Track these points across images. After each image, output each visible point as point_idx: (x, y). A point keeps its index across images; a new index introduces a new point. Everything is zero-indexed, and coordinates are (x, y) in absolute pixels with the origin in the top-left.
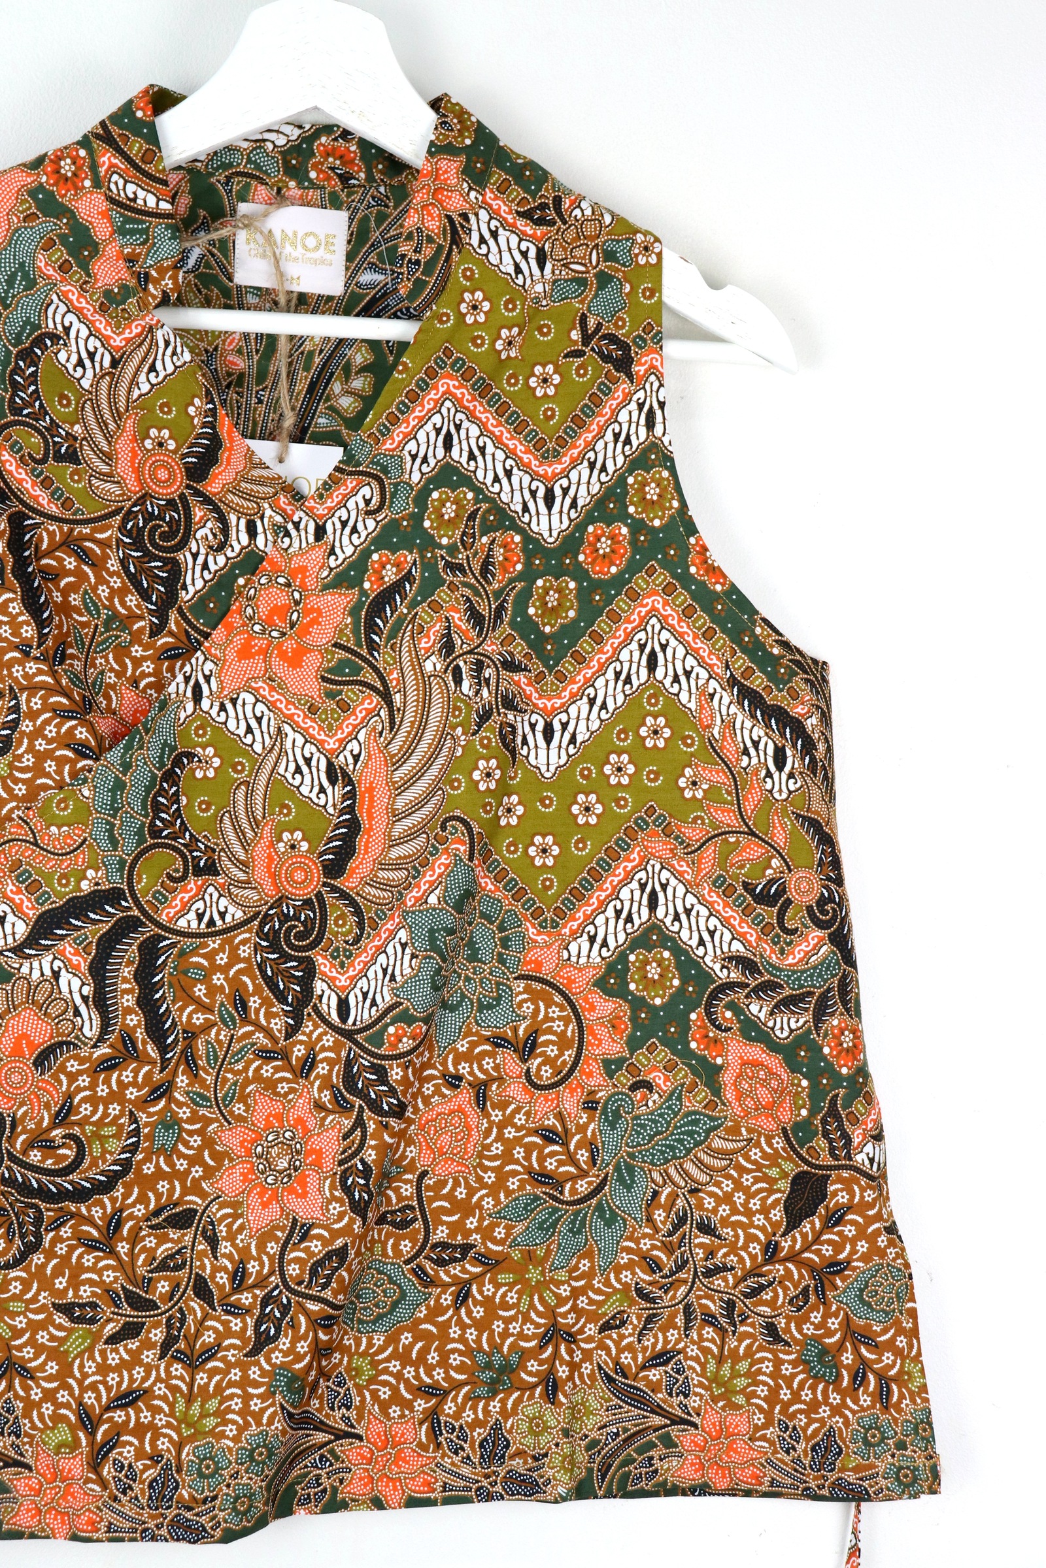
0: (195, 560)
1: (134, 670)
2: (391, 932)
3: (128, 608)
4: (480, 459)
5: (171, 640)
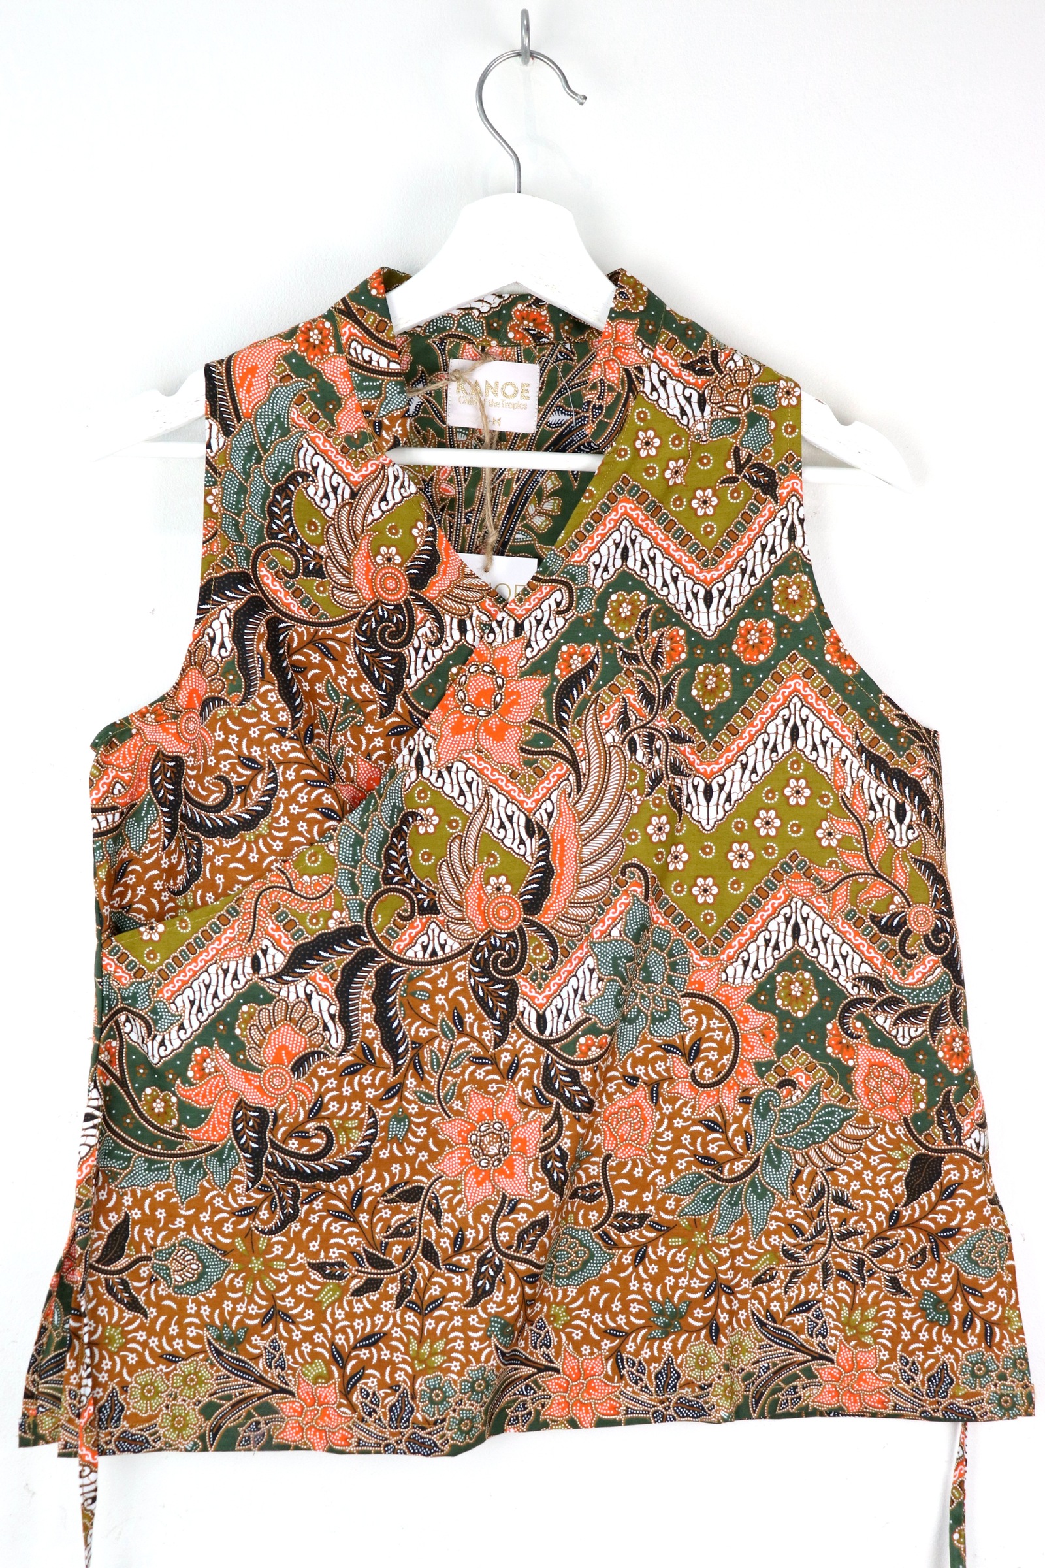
0: (417, 654)
1: (368, 745)
2: (580, 959)
3: (362, 694)
4: (651, 567)
5: (397, 719)
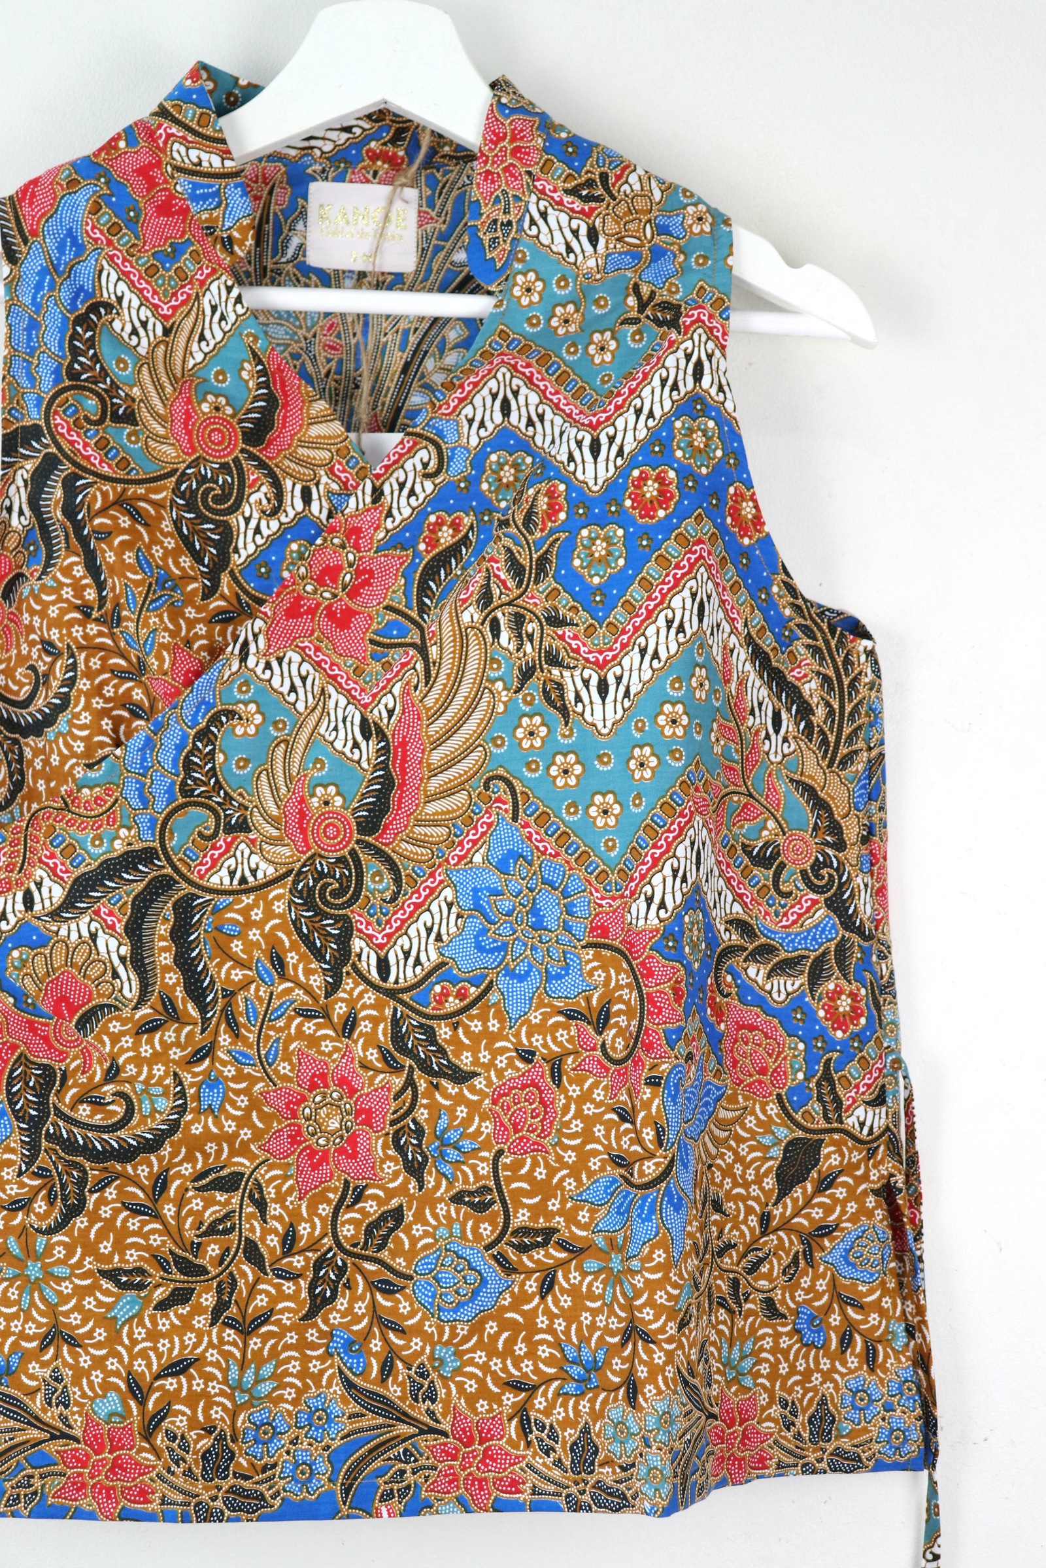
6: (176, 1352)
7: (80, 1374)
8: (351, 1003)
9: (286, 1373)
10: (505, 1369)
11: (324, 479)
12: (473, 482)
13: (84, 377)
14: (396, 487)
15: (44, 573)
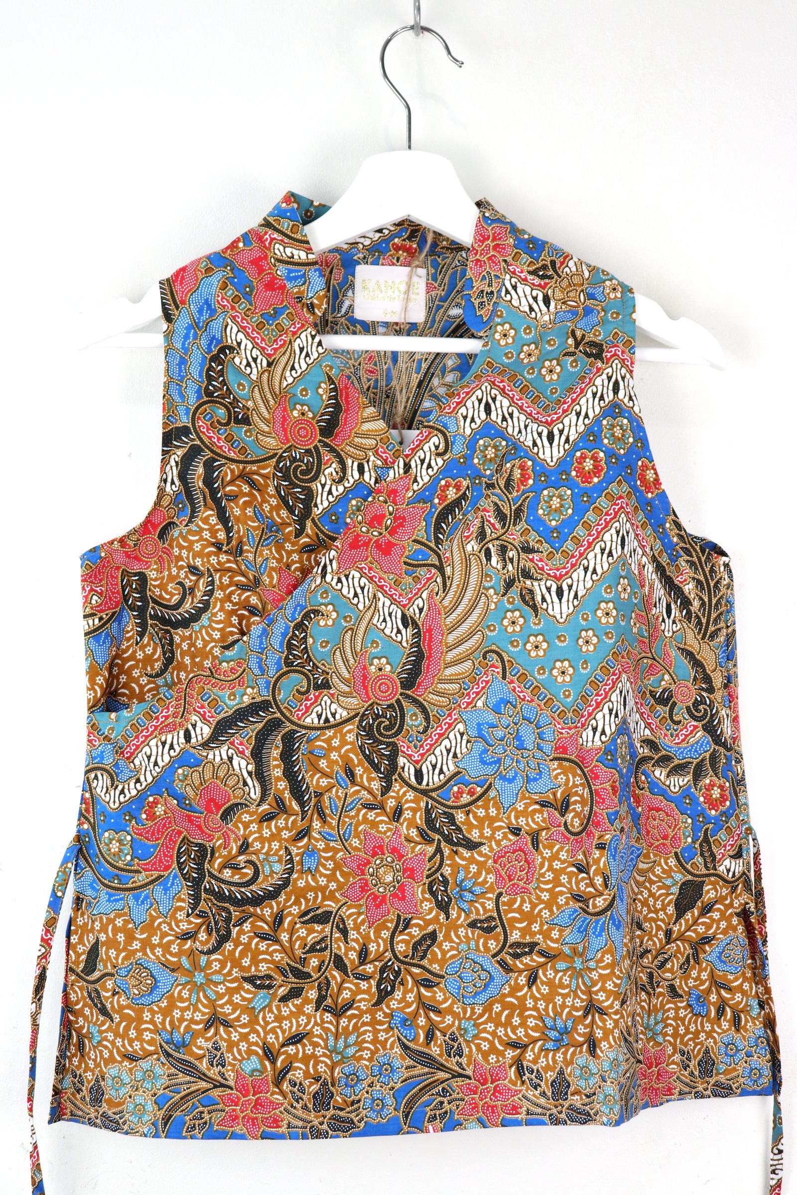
6: (294, 1029)
7: (231, 1045)
8: (398, 799)
9: (364, 1041)
10: (506, 1035)
11: (372, 458)
12: (468, 458)
13: (215, 394)
14: (419, 462)
15: (190, 521)
